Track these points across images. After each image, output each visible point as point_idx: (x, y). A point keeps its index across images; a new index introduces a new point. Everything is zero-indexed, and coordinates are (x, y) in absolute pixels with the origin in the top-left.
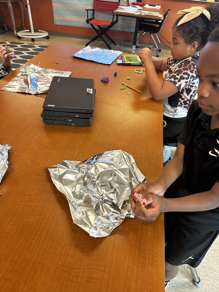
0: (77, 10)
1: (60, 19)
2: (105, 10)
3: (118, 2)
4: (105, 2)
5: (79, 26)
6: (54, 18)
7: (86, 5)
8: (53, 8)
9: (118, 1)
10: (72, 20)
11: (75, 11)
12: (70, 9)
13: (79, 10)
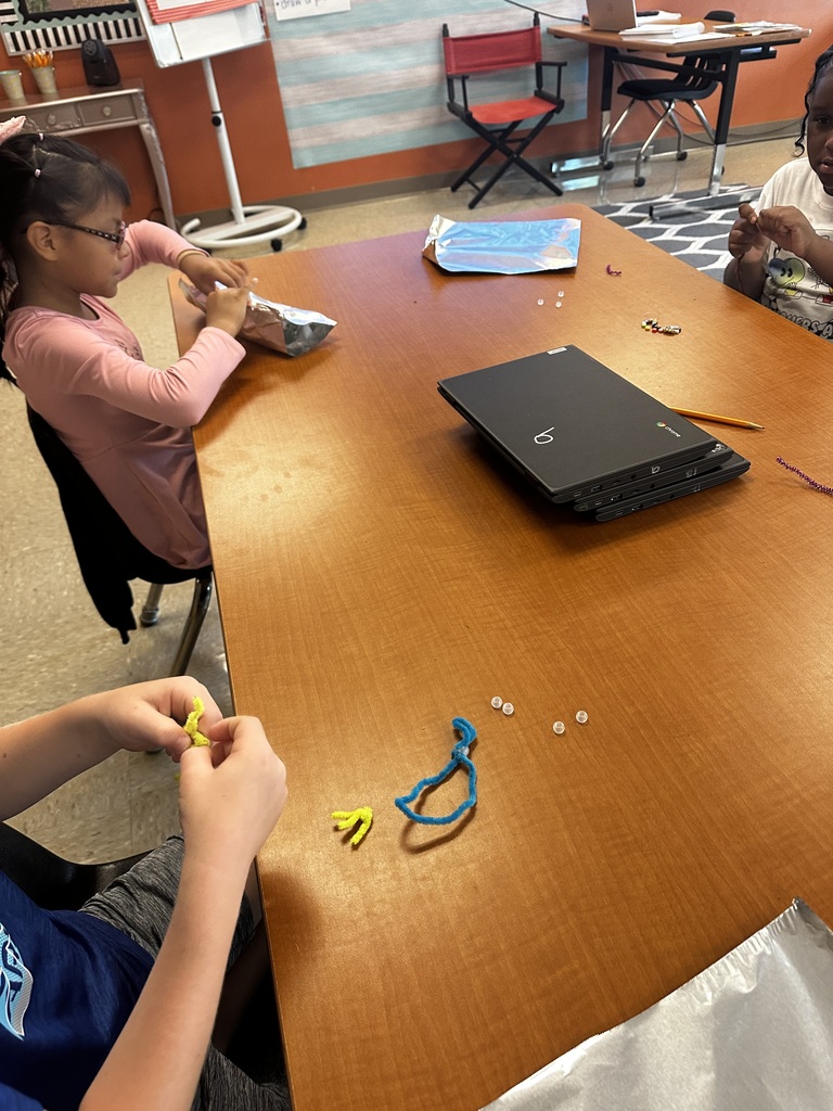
0: (381, 92)
1: (317, 140)
2: (486, 68)
3: (531, 30)
4: (486, 40)
5: (391, 151)
6: (292, 144)
7: (414, 66)
8: (285, 107)
9: (532, 26)
10: (363, 134)
11: (370, 97)
12: (354, 96)
13: (386, 91)
